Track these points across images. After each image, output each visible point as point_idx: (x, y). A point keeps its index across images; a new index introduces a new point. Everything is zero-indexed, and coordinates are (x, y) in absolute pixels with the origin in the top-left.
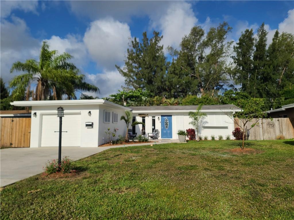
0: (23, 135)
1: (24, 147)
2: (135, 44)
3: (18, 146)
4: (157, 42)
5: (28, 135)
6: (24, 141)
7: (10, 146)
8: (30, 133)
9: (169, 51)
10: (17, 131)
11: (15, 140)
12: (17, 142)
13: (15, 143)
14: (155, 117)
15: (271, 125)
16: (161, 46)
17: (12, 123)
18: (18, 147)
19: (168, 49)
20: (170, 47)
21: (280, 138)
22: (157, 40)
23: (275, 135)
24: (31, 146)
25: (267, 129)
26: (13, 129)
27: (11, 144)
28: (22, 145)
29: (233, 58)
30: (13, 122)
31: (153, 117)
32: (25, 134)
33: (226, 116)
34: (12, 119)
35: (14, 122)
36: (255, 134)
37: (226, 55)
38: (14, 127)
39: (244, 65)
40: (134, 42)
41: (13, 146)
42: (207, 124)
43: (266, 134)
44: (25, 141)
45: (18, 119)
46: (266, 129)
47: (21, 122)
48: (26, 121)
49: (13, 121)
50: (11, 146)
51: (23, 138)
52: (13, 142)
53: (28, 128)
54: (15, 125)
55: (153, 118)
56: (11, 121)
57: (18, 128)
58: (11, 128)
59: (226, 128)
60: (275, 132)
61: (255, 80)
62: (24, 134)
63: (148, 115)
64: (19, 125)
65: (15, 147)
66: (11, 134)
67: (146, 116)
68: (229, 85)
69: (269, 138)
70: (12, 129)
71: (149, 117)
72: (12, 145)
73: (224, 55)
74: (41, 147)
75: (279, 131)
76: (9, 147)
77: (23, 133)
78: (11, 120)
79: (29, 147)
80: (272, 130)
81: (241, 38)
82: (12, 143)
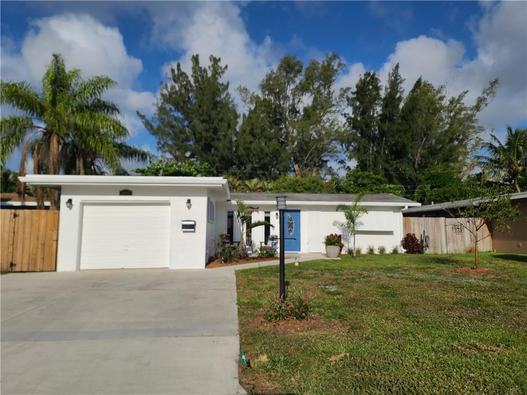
0: (40, 246)
1: (42, 271)
2: (178, 75)
3: (28, 269)
4: (217, 76)
5: (52, 244)
6: (43, 258)
7: (10, 270)
8: (57, 241)
9: (241, 94)
10: (27, 236)
11: (22, 257)
12: (26, 260)
13: (22, 263)
14: (269, 212)
15: (458, 229)
16: (225, 84)
17: (14, 220)
18: (28, 272)
19: (240, 91)
20: (242, 88)
21: (471, 250)
22: (216, 73)
23: (464, 245)
24: (59, 269)
25: (452, 236)
26: (17, 232)
27: (12, 265)
28: (39, 266)
29: (345, 117)
30: (17, 218)
31: (266, 212)
32: (44, 245)
33: (391, 213)
34: (13, 211)
35: (20, 219)
36: (435, 243)
37: (337, 109)
38: (18, 229)
39: (364, 129)
40: (176, 72)
41: (18, 268)
42: (361, 226)
43: (451, 244)
44: (45, 259)
45: (27, 211)
46: (450, 235)
47: (35, 218)
48: (47, 215)
49: (15, 216)
50: (12, 269)
51: (39, 251)
52: (17, 261)
53: (53, 231)
54: (21, 225)
55: (267, 215)
56: (12, 216)
57: (28, 230)
58: (12, 230)
59: (390, 233)
60: (463, 240)
61: (382, 153)
62: (42, 243)
63: (258, 208)
64: (32, 224)
65: (21, 272)
66: (11, 243)
67: (254, 211)
68: (338, 161)
69: (455, 250)
70: (14, 233)
71: (259, 212)
72: (14, 267)
73: (333, 109)
74: (80, 270)
75: (470, 239)
76: (9, 272)
77: (41, 241)
78: (11, 214)
79: (55, 270)
80: (459, 237)
81: (358, 84)
82: (14, 263)
